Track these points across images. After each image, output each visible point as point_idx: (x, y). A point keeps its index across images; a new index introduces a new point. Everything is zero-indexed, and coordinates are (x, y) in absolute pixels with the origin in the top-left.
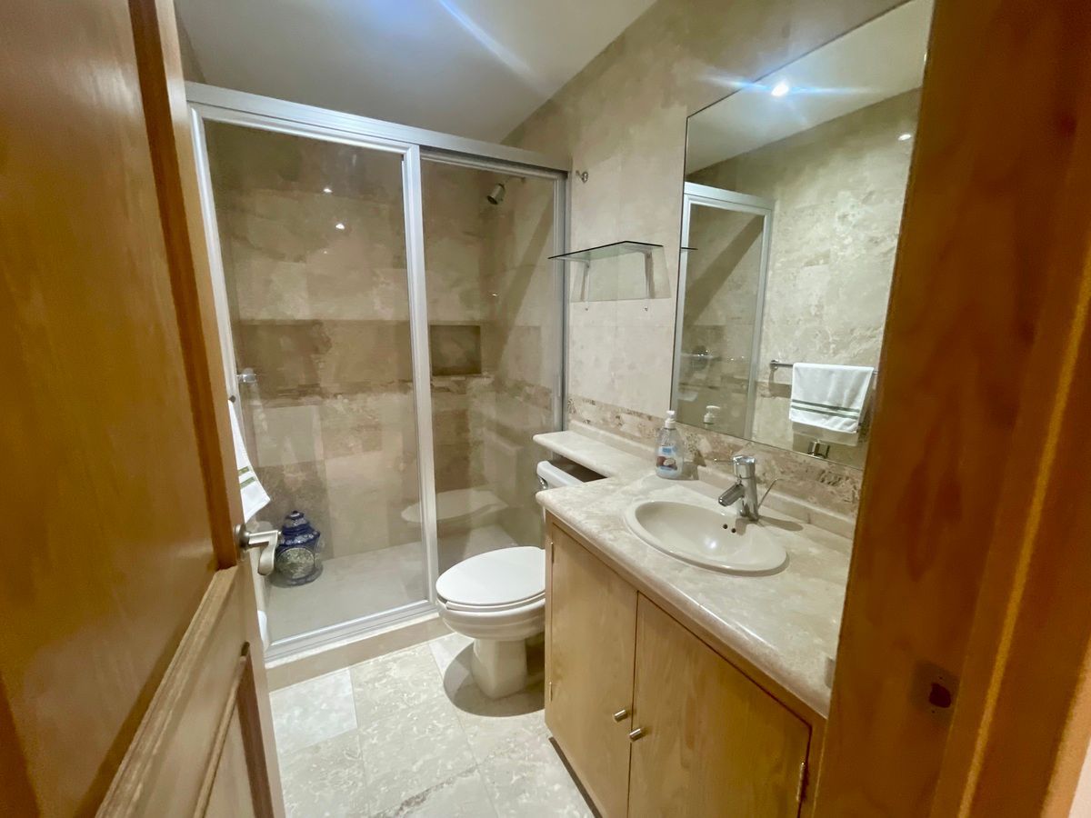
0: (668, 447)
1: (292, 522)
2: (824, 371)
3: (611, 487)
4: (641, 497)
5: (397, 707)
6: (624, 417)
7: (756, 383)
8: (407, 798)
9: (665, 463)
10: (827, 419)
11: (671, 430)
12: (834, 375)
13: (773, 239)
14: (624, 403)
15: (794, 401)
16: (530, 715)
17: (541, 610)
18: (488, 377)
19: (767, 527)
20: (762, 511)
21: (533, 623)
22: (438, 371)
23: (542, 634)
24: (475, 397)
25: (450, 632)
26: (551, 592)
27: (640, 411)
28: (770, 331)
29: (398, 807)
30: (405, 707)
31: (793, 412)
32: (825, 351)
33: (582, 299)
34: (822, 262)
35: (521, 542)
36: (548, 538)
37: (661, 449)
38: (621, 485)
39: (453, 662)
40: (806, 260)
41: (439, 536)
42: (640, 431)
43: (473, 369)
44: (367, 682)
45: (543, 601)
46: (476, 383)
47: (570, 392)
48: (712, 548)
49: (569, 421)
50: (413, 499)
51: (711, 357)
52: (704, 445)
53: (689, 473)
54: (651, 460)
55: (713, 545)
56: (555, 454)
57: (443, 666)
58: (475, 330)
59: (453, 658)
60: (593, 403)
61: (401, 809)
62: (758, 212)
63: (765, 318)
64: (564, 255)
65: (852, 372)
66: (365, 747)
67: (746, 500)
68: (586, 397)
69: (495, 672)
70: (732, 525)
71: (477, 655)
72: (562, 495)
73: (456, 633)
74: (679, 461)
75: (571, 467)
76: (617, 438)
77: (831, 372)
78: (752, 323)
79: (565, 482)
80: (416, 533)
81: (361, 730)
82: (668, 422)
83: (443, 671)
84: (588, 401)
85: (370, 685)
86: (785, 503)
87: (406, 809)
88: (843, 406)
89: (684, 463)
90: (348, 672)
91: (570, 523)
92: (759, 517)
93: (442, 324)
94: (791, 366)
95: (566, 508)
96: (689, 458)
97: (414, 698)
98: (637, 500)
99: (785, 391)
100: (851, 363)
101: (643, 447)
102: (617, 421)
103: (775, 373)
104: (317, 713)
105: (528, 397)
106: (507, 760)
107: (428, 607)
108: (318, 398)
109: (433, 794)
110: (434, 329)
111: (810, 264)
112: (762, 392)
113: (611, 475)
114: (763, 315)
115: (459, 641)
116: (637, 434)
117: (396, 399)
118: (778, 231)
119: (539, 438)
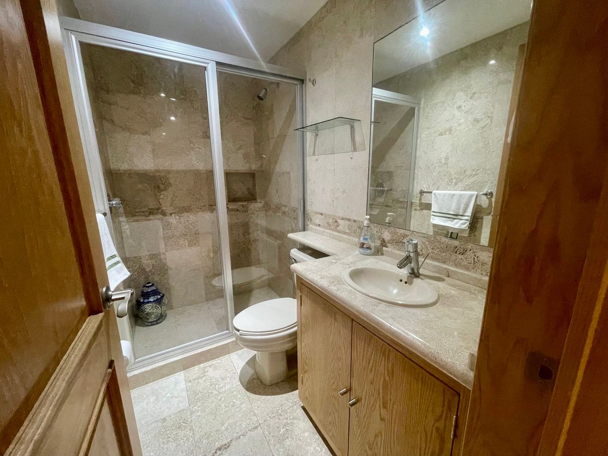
0: (366, 237)
1: (147, 289)
2: (450, 194)
3: (334, 261)
4: (351, 265)
5: (212, 393)
6: (340, 222)
7: (412, 203)
8: (219, 446)
9: (364, 246)
10: (452, 221)
11: (368, 227)
12: (455, 197)
13: (420, 121)
14: (340, 214)
15: (433, 212)
16: (290, 393)
17: (295, 333)
18: (261, 202)
19: (426, 280)
20: (421, 271)
21: (290, 341)
22: (231, 199)
23: (296, 347)
24: (253, 213)
25: (243, 348)
26: (300, 323)
27: (349, 218)
28: (420, 174)
29: (214, 451)
30: (217, 393)
31: (433, 219)
32: (450, 184)
33: (314, 154)
34: (447, 133)
35: (281, 295)
36: (298, 292)
37: (362, 238)
38: (339, 259)
39: (244, 366)
40: (439, 132)
41: (234, 295)
42: (349, 229)
43: (252, 197)
44: (194, 380)
45: (296, 328)
46: (254, 206)
47: (308, 209)
48: (394, 292)
49: (308, 225)
50: (219, 273)
51: (386, 189)
52: (387, 236)
53: (378, 252)
54: (356, 245)
55: (395, 291)
56: (300, 244)
57: (238, 368)
58: (252, 175)
59: (244, 363)
60: (321, 214)
61: (216, 452)
62: (412, 105)
63: (416, 166)
64: (303, 128)
65: (465, 194)
66: (193, 417)
67: (412, 265)
68: (318, 211)
69: (269, 370)
70: (405, 280)
71: (258, 361)
72: (304, 267)
73: (246, 349)
74: (372, 245)
75: (310, 252)
76: (336, 233)
77: (454, 195)
78: (409, 169)
79: (306, 259)
80: (221, 293)
81: (191, 407)
82: (366, 223)
83: (239, 371)
84: (318, 213)
85: (196, 381)
86: (434, 266)
87: (219, 453)
88: (460, 214)
89: (375, 246)
90: (183, 374)
91: (311, 282)
92: (420, 274)
93: (233, 172)
94: (431, 192)
95: (308, 273)
96: (378, 243)
97: (222, 387)
98: (350, 267)
99: (428, 206)
100: (465, 190)
101: (351, 238)
102: (336, 224)
103: (422, 197)
104: (165, 399)
105: (284, 213)
106: (277, 421)
107: (229, 335)
108: (160, 216)
109: (234, 443)
110: (228, 175)
111: (441, 134)
112: (415, 208)
113: (333, 254)
114: (415, 164)
115: (248, 353)
116: (348, 231)
117: (207, 216)
118: (423, 116)
119: (291, 235)
